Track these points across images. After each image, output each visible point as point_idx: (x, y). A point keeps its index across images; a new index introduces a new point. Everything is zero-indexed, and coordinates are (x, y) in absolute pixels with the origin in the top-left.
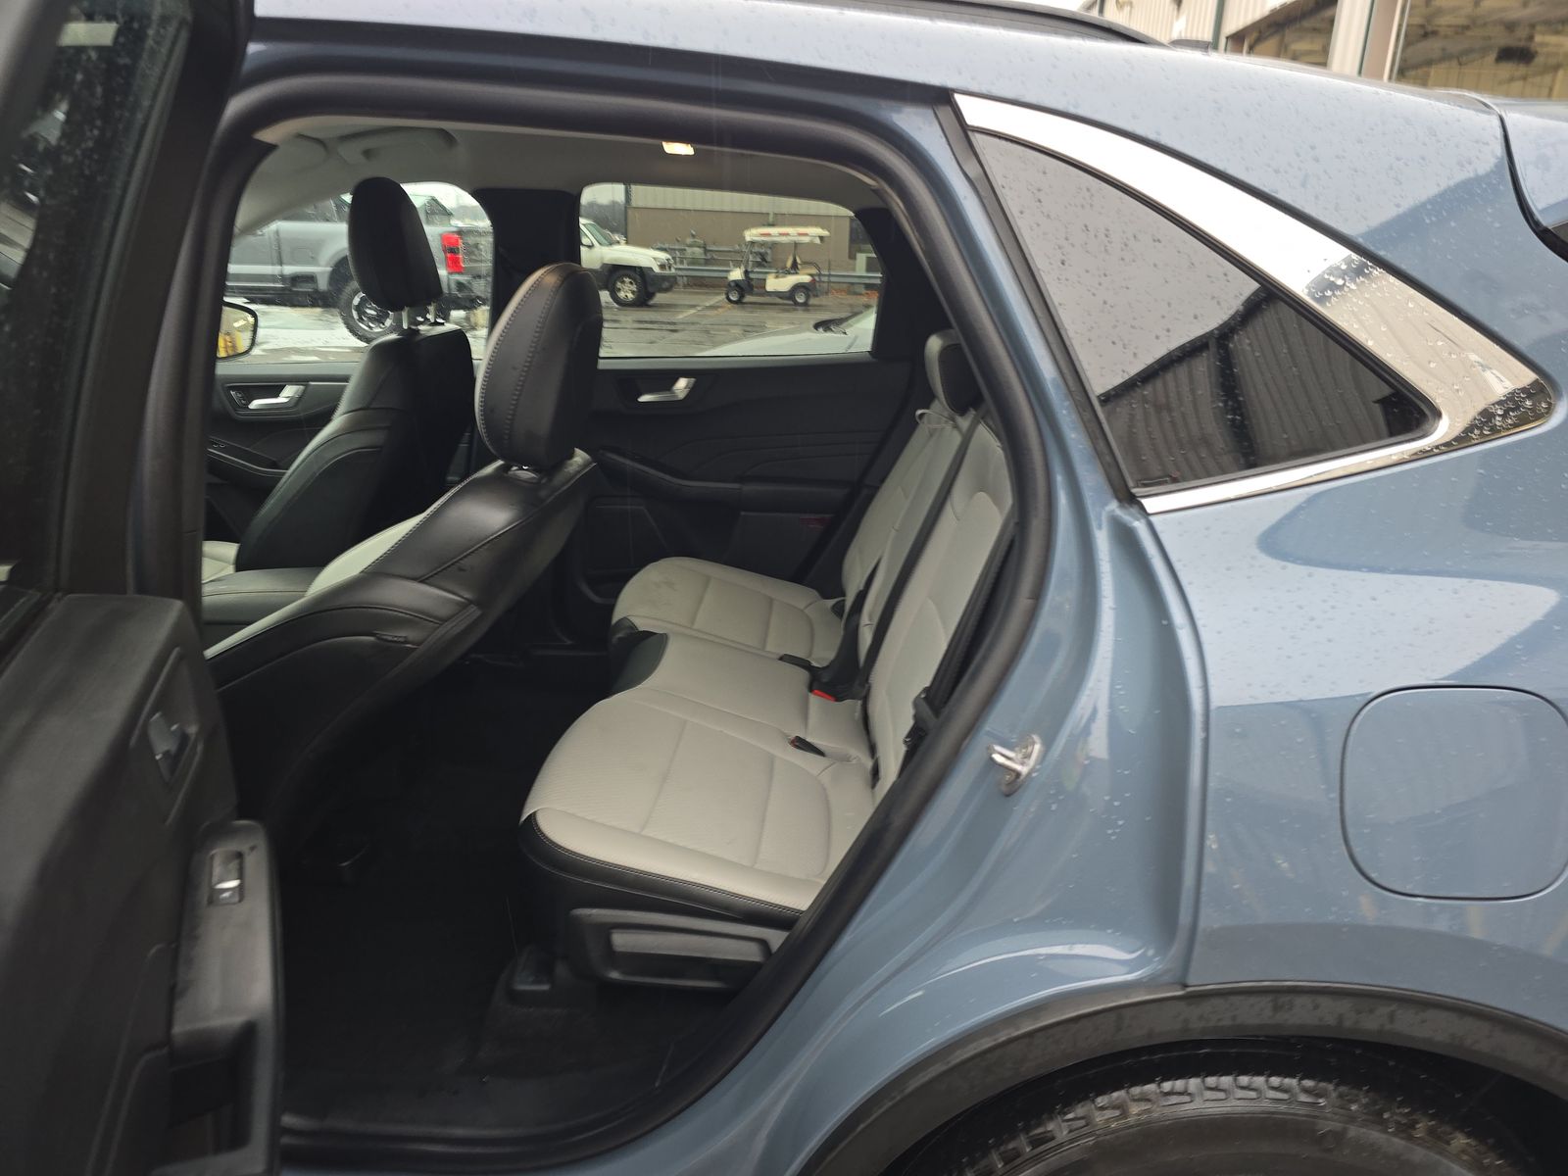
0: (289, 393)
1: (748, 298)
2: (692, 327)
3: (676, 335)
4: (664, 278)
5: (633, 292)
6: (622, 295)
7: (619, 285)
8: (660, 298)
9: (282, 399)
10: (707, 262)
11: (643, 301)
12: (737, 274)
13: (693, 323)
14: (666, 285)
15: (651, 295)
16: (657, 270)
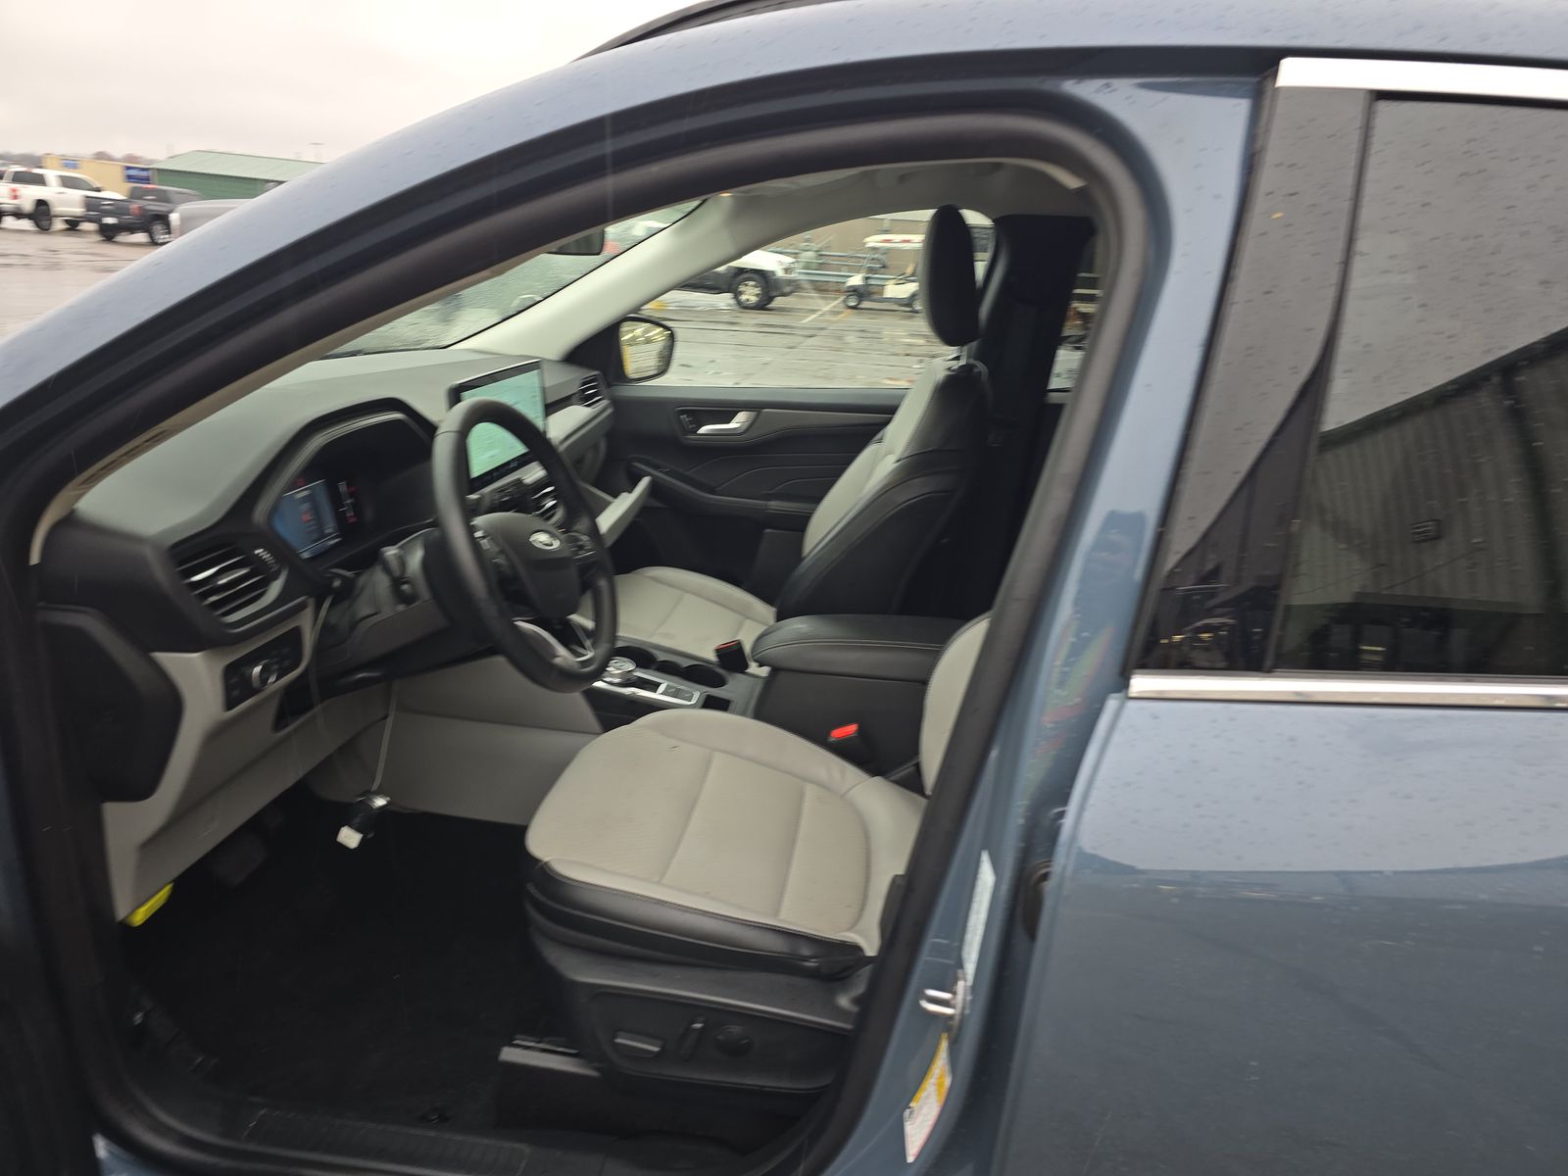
0: (739, 421)
1: (865, 304)
2: (823, 333)
3: (811, 341)
4: (790, 282)
5: (757, 295)
6: (743, 298)
7: (742, 288)
8: (778, 302)
9: (733, 425)
10: (821, 266)
11: (762, 306)
12: (856, 280)
13: (822, 329)
14: (787, 289)
15: (771, 299)
16: (780, 274)
